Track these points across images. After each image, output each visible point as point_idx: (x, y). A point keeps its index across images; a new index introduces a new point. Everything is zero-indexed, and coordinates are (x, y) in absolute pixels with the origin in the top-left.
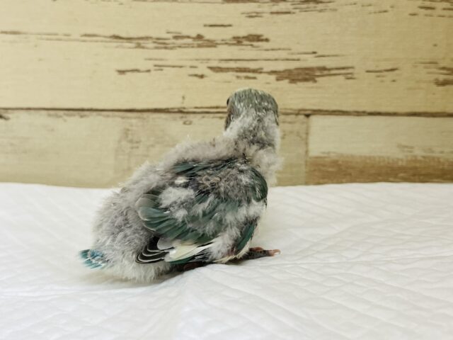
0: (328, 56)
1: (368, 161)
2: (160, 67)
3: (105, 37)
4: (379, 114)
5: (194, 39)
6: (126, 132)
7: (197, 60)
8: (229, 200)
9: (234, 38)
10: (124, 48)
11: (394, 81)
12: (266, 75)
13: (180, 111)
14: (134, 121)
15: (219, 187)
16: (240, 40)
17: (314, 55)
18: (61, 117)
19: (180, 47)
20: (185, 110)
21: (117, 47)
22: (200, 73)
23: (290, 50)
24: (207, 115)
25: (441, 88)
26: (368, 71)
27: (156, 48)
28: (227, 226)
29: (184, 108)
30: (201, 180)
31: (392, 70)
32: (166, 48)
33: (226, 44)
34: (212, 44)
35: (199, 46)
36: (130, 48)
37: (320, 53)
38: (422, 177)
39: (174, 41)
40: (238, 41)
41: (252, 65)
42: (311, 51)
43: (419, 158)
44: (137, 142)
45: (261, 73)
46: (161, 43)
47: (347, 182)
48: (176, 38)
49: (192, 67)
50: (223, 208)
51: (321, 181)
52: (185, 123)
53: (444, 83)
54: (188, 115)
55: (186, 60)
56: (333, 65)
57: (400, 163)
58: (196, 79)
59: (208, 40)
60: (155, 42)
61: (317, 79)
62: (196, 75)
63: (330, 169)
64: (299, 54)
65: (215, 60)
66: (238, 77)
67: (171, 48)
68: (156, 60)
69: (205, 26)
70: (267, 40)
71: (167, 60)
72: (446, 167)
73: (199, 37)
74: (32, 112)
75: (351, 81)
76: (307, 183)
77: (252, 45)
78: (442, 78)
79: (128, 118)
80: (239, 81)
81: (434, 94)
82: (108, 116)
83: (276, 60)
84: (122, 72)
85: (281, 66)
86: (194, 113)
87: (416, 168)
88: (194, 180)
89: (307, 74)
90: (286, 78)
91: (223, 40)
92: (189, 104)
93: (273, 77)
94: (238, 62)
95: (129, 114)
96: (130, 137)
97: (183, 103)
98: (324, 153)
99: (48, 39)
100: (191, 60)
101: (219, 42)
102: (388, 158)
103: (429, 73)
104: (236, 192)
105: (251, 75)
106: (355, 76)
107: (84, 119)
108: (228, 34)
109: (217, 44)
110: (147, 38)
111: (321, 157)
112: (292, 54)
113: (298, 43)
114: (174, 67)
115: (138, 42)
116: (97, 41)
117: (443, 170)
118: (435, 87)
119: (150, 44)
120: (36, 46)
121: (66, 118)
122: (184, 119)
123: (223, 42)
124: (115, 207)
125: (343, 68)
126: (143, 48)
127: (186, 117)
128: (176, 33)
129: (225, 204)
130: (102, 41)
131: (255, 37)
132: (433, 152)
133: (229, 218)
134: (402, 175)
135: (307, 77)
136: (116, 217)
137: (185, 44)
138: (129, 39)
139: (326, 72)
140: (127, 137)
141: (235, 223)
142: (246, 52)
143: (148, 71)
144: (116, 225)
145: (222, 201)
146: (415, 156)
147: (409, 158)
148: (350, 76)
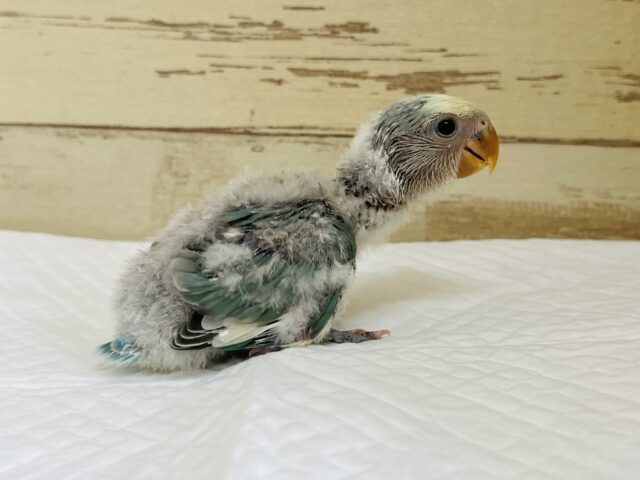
0: (463, 55)
1: (517, 208)
2: (219, 68)
3: (141, 22)
4: (534, 141)
5: (269, 27)
6: (169, 161)
7: (273, 58)
8: (301, 262)
9: (327, 27)
10: (167, 38)
11: (557, 93)
12: (372, 82)
13: (247, 132)
14: (180, 146)
15: (286, 245)
16: (337, 30)
17: (444, 53)
18: (75, 137)
19: (248, 38)
20: (255, 131)
21: (158, 37)
22: (276, 78)
23: (407, 45)
24: (286, 138)
25: (625, 105)
26: (519, 79)
27: (215, 39)
28: (299, 298)
29: (253, 128)
30: (261, 234)
31: (555, 77)
32: (228, 40)
33: (316, 35)
34: (295, 35)
35: (276, 38)
36: (175, 39)
37: (451, 50)
38: (593, 234)
39: (240, 29)
40: (333, 31)
41: (352, 67)
42: (437, 47)
43: (590, 205)
44: (185, 176)
45: (365, 78)
46: (221, 33)
47: (486, 238)
48: (243, 25)
49: (265, 68)
50: (292, 272)
51: (449, 236)
52: (253, 150)
53: (630, 98)
54: (258, 138)
55: (257, 57)
56: (471, 69)
57: (563, 213)
58: (270, 86)
59: (290, 30)
60: (212, 31)
61: (446, 88)
62: (271, 80)
63: (462, 220)
64: (421, 51)
65: (299, 58)
66: (331, 84)
67: (236, 40)
68: (214, 56)
69: (286, 8)
70: (375, 31)
71: (229, 57)
72: (628, 219)
73: (277, 24)
74: (35, 129)
75: (495, 93)
76: (427, 239)
77: (352, 38)
78: (626, 90)
79: (172, 140)
80: (333, 89)
81: (614, 113)
82: (143, 138)
83: (387, 59)
84: (164, 74)
85: (395, 69)
86: (267, 135)
87: (585, 220)
88: (252, 233)
89: (432, 81)
90: (402, 86)
91: (310, 30)
92: (260, 122)
93: (383, 85)
94: (333, 62)
95: (174, 135)
96: (175, 168)
97: (251, 120)
98: (453, 196)
99: (57, 25)
100: (264, 58)
101: (304, 32)
102: (546, 205)
103: (608, 83)
104: (311, 250)
105: (350, 81)
106: (501, 85)
107: (108, 141)
108: (318, 20)
109: (302, 35)
110: (201, 25)
111: (448, 202)
112: (411, 51)
113: (420, 36)
114: (239, 67)
115: (188, 30)
116: (129, 28)
117: (623, 222)
118: (615, 103)
119: (206, 34)
120: (41, 34)
121: (82, 138)
122: (253, 144)
123: (311, 32)
124: (144, 271)
125: (484, 74)
126: (195, 39)
127: (255, 141)
128: (243, 18)
129: (295, 267)
130: (136, 29)
131: (358, 27)
132: (610, 197)
133: (303, 285)
134: (564, 229)
135: (432, 85)
136: (146, 283)
137: (256, 34)
138: (175, 26)
139: (459, 79)
140: (170, 168)
141: (311, 292)
142: (344, 47)
143: (202, 73)
144: (146, 293)
145: (291, 263)
146: (585, 203)
147: (576, 206)
148: (493, 85)
